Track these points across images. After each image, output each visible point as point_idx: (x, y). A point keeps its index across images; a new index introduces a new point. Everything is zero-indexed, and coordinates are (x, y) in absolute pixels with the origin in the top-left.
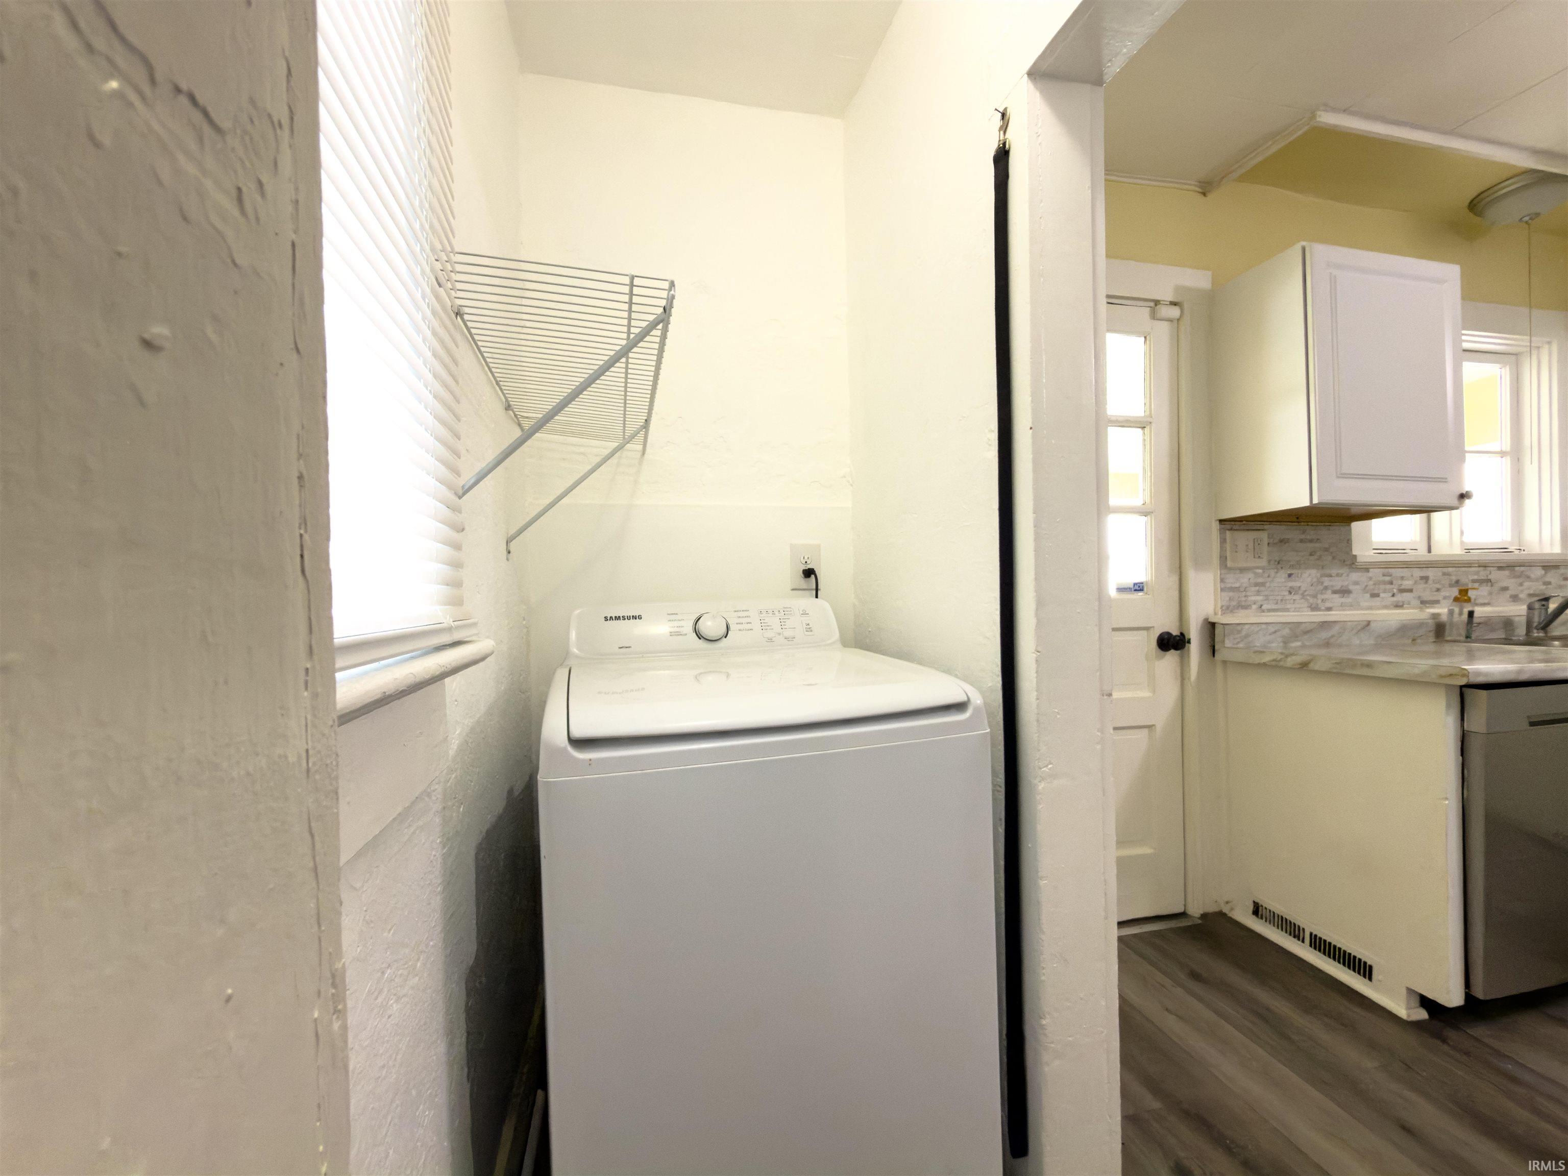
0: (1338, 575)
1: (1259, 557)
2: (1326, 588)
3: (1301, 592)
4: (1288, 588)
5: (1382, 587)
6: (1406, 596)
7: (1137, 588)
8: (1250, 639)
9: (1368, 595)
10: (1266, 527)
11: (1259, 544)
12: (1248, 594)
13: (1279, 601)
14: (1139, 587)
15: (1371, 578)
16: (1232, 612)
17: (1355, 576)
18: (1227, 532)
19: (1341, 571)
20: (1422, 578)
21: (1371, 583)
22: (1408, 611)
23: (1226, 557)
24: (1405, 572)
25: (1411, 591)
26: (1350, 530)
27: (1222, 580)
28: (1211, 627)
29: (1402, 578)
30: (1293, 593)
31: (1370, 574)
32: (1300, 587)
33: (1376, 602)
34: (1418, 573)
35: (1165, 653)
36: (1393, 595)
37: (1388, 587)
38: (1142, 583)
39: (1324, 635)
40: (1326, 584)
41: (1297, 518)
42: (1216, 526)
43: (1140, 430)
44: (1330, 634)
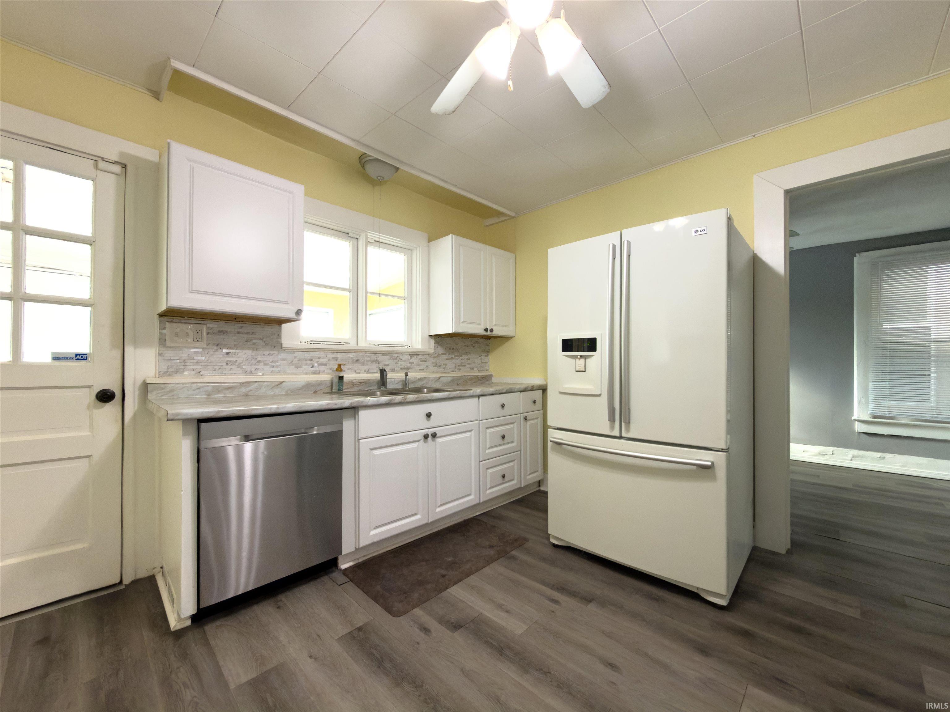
0: (269, 354)
1: (198, 341)
2: (259, 362)
3: (237, 364)
4: (225, 362)
5: (304, 362)
6: (322, 368)
7: (80, 358)
8: (175, 393)
9: (294, 367)
10: (205, 322)
11: (198, 333)
12: (187, 364)
13: (217, 370)
14: (82, 357)
15: (295, 357)
16: (169, 375)
17: (283, 355)
18: (167, 323)
19: (272, 352)
20: (333, 358)
21: (296, 360)
22: (322, 376)
23: (166, 339)
24: (322, 355)
25: (325, 365)
26: (281, 329)
27: (160, 355)
28: (145, 387)
29: (319, 358)
30: (229, 365)
31: (295, 355)
32: (236, 361)
33: (299, 371)
34: (330, 355)
35: (105, 404)
36: (313, 367)
37: (309, 362)
38: (86, 354)
39: (243, 390)
40: (259, 359)
41: (235, 319)
42: (157, 318)
43: (89, 246)
44: (250, 388)
